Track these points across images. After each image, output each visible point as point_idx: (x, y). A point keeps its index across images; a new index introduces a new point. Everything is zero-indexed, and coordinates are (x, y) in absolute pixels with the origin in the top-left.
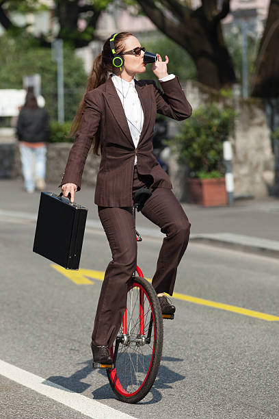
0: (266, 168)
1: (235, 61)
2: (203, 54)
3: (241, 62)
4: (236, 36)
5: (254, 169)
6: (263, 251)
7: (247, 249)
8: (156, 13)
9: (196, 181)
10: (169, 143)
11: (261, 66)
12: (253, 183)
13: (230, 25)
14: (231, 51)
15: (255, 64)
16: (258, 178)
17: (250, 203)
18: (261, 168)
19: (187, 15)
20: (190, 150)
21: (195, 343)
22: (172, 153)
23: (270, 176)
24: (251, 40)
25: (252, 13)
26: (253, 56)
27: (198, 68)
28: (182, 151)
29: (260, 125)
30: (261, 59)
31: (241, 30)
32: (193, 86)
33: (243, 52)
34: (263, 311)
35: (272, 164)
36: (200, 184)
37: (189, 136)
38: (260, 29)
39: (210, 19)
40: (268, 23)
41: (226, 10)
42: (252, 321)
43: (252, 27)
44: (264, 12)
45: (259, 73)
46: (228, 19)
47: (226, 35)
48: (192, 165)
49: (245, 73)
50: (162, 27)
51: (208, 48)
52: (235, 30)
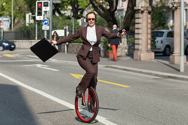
0: (125, 49)
1: (118, 22)
2: (110, 20)
3: (119, 22)
4: (118, 16)
5: (122, 49)
6: (124, 69)
7: (120, 69)
8: (98, 10)
9: (107, 52)
10: (101, 43)
11: (125, 23)
12: (122, 52)
13: (117, 13)
14: (117, 19)
15: (123, 22)
16: (123, 51)
17: (121, 57)
18: (124, 49)
19: (106, 11)
20: (106, 44)
21: (107, 93)
22: (101, 45)
23: (126, 51)
24: (122, 17)
25: (122, 10)
26: (123, 21)
27: (108, 24)
28: (104, 45)
29: (124, 38)
30: (125, 21)
31: (119, 14)
32: (107, 28)
33: (120, 20)
34: (124, 85)
35: (127, 48)
36: (109, 53)
37: (106, 41)
38: (124, 14)
39: (112, 11)
40: (127, 12)
41: (116, 9)
42: (122, 87)
43: (122, 13)
44: (125, 10)
45: (124, 25)
46: (116, 12)
47: (116, 16)
48: (106, 48)
49: (120, 25)
50: (100, 14)
51: (111, 19)
52: (118, 14)
